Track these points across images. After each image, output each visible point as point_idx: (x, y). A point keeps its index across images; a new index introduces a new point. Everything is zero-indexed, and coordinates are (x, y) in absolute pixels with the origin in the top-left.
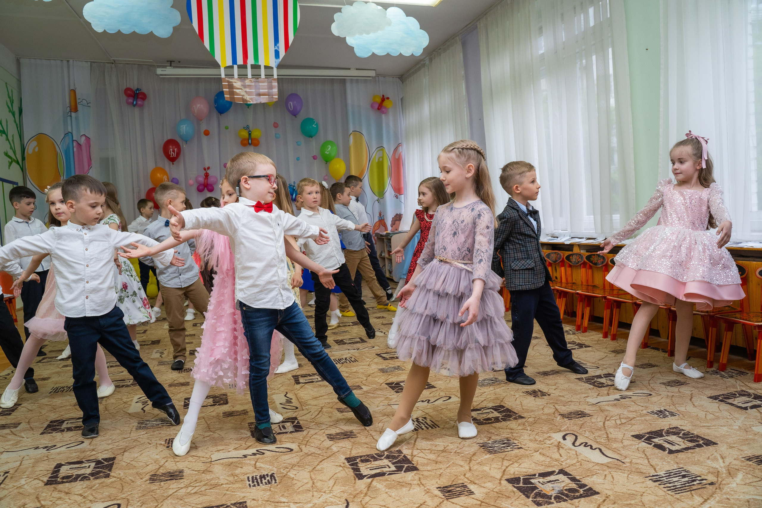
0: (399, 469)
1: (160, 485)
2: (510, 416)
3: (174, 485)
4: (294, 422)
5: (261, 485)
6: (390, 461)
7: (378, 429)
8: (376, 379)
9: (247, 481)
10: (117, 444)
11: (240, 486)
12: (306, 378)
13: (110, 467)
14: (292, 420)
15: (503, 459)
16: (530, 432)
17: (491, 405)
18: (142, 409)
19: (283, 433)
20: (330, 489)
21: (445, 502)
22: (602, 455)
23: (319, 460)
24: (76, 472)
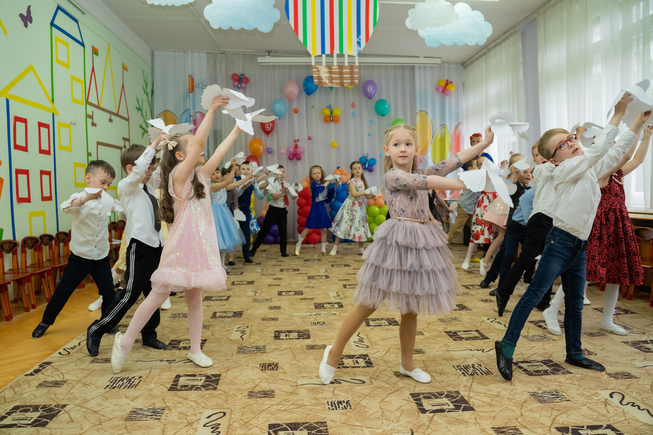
0: (457, 408)
1: (256, 400)
2: (559, 371)
3: (267, 402)
4: (366, 358)
5: (338, 409)
6: (449, 400)
7: (438, 371)
8: (436, 327)
9: (327, 405)
10: (222, 364)
11: (321, 408)
12: (375, 322)
13: (217, 382)
14: (364, 356)
15: (552, 409)
16: (578, 387)
17: (540, 359)
18: (241, 337)
19: (357, 367)
20: (397, 418)
22: (650, 416)
23: (388, 393)
24: (191, 383)
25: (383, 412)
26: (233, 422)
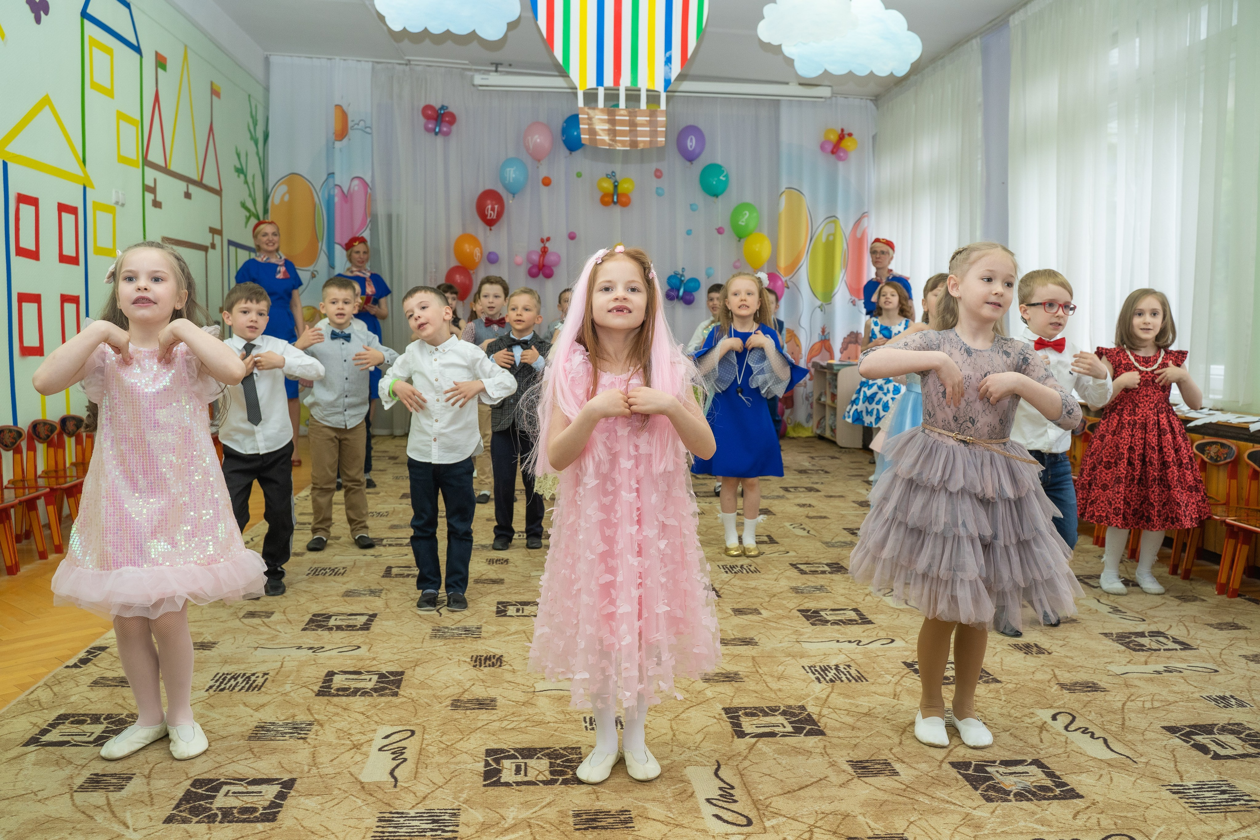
0: (798, 731)
1: (465, 713)
3: (484, 716)
6: (787, 719)
7: (776, 674)
8: (784, 602)
9: (583, 723)
10: (405, 654)
11: (573, 727)
13: (398, 683)
16: (1003, 703)
18: (438, 611)
20: (696, 745)
21: (856, 780)
22: (1105, 748)
23: (686, 706)
24: (354, 685)
25: (674, 735)
26: (428, 745)
